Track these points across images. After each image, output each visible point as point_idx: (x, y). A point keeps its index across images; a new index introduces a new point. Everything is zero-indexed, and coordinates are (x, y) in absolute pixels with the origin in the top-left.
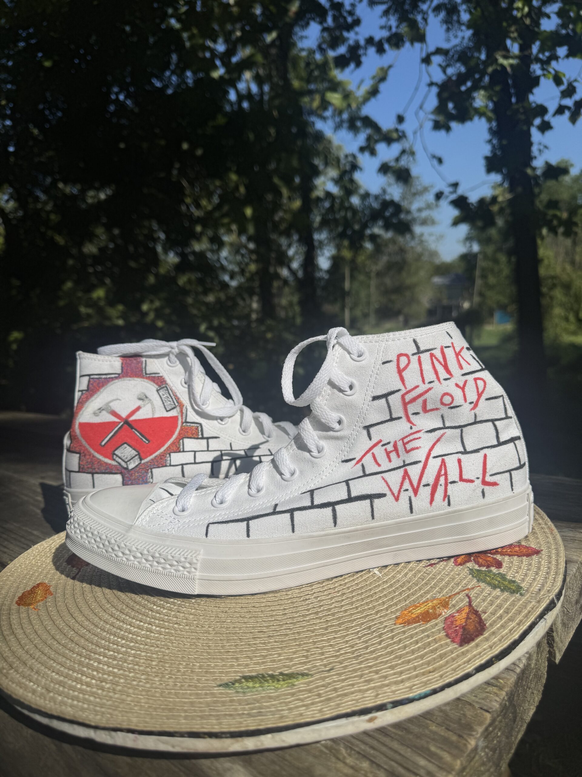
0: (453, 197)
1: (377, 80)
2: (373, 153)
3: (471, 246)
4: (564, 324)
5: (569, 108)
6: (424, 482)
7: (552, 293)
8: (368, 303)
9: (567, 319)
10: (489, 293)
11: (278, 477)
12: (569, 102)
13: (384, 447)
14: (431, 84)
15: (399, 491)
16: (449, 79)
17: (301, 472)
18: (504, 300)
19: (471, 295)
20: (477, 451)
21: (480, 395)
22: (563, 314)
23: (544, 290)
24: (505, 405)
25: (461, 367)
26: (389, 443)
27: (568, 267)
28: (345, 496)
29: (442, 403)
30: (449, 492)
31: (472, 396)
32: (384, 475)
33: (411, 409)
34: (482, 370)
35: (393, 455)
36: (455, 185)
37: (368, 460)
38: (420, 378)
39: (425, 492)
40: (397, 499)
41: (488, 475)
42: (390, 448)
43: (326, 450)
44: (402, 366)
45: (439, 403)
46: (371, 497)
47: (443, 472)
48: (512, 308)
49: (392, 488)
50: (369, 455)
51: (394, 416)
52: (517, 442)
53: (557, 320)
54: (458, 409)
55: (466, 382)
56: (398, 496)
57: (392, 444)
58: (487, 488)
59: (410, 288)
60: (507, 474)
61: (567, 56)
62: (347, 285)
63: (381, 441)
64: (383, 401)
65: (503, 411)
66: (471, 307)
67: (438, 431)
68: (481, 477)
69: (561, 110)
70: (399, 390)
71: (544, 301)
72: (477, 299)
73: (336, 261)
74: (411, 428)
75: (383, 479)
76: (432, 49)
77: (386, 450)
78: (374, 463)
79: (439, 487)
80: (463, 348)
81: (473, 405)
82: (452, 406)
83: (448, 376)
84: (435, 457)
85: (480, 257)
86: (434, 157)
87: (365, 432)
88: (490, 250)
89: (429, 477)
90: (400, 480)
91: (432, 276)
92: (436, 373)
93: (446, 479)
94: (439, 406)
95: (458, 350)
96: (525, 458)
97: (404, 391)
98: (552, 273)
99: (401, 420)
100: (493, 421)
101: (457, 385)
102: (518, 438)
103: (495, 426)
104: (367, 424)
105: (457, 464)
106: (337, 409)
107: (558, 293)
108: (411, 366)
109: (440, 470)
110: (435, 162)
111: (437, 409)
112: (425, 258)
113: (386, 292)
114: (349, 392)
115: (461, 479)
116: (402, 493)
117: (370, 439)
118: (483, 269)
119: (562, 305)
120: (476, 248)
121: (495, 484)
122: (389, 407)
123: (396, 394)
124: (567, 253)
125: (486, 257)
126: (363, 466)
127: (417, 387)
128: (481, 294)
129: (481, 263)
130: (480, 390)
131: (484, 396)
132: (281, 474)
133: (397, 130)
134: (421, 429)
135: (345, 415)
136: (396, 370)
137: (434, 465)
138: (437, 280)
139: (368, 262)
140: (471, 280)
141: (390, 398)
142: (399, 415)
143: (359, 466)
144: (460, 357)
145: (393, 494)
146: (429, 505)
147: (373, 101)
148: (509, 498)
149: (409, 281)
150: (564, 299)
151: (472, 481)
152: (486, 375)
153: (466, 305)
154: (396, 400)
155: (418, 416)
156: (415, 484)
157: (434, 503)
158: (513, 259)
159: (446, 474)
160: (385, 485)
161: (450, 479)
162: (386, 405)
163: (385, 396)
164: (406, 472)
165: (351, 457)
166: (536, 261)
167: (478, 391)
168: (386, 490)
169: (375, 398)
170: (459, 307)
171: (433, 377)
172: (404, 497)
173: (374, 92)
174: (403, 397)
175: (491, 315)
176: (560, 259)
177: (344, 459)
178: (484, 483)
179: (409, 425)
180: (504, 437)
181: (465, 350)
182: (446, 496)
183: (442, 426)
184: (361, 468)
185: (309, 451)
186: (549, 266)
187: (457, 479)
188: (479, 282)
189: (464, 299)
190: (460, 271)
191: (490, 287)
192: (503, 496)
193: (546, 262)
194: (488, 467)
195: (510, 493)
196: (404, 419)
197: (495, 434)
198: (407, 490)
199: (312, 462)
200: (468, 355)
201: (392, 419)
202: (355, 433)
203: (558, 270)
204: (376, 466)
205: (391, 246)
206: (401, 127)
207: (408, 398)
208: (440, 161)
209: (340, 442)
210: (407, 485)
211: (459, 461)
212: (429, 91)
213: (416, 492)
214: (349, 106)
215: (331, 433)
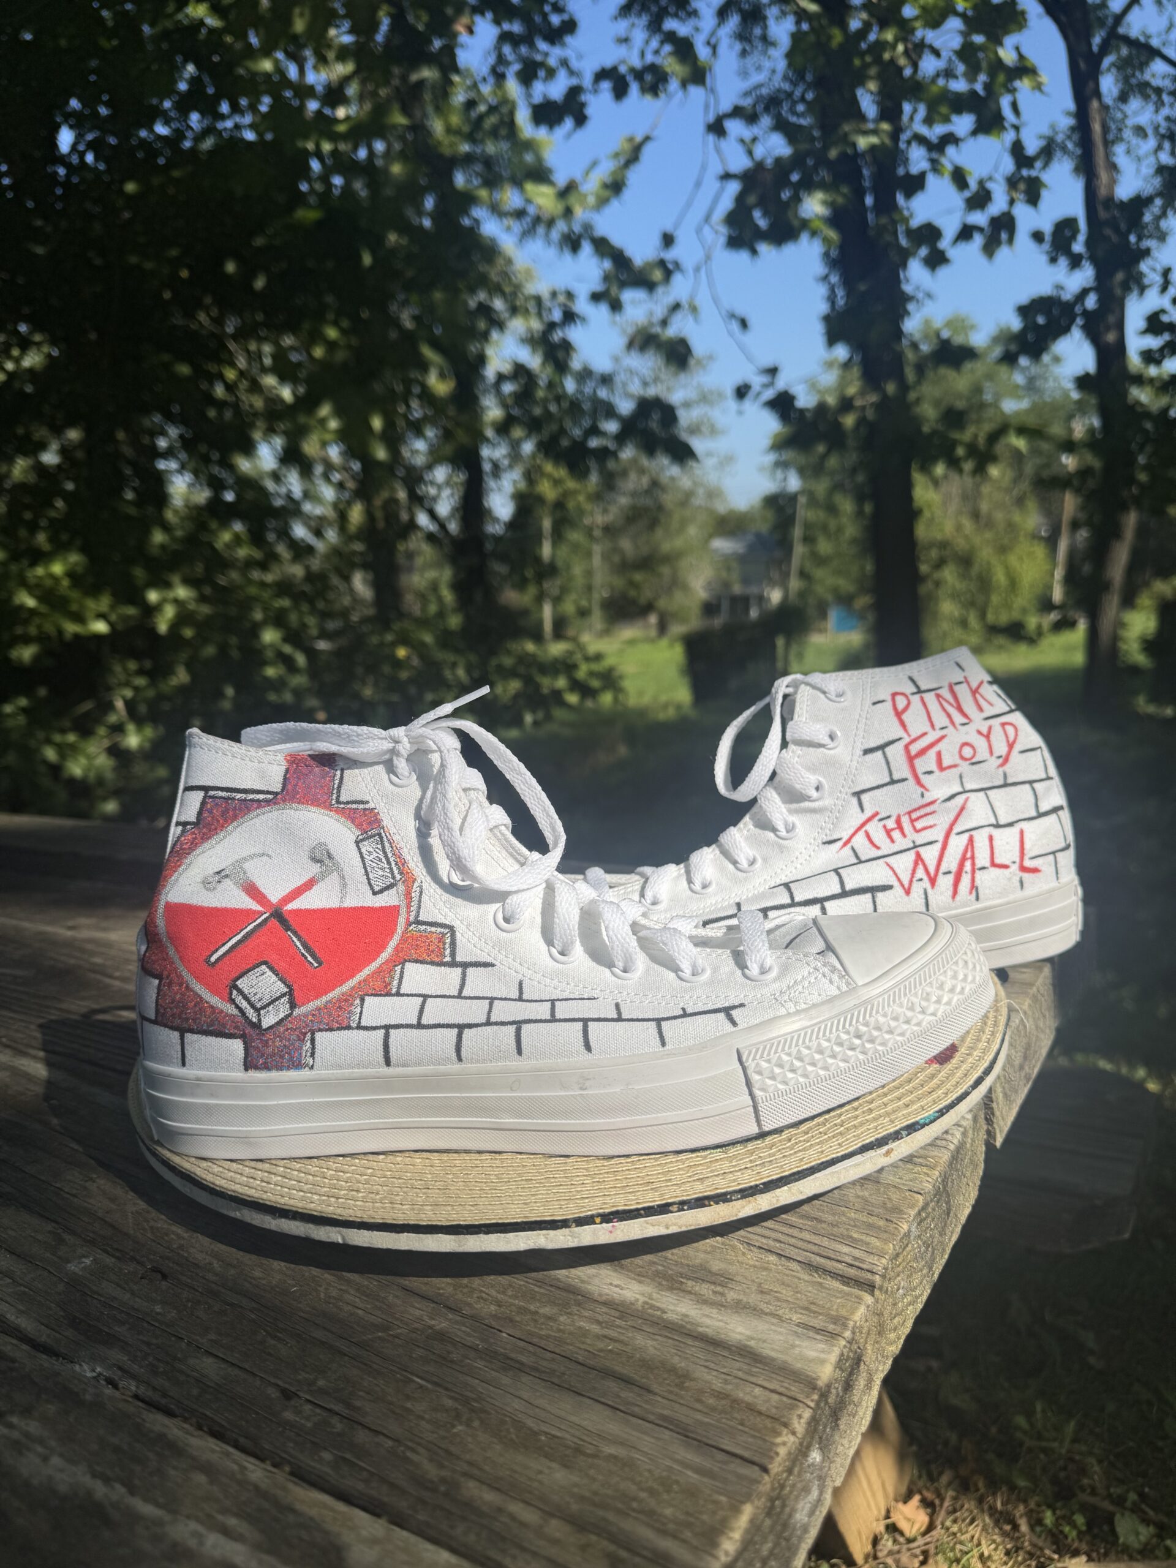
0: (769, 394)
1: (622, 161)
2: (616, 306)
3: (785, 479)
4: (958, 633)
5: (980, 229)
6: (943, 868)
7: (936, 575)
8: (589, 588)
9: (964, 623)
10: (819, 573)
11: (731, 867)
12: (979, 218)
13: (882, 823)
14: (727, 176)
15: (911, 881)
16: (759, 166)
17: (765, 860)
18: (846, 585)
19: (786, 575)
20: (1011, 824)
21: (1011, 746)
22: (956, 614)
23: (924, 568)
24: (1044, 761)
25: (981, 709)
26: (889, 817)
27: (968, 525)
28: (837, 889)
29: (962, 758)
30: (978, 882)
31: (1001, 748)
32: (888, 860)
33: (921, 765)
34: (1011, 711)
35: (896, 834)
36: (773, 371)
37: (860, 841)
38: (928, 724)
39: (945, 882)
40: (908, 892)
41: (1026, 858)
42: (891, 824)
43: (800, 829)
44: (900, 707)
45: (957, 756)
46: (872, 890)
47: (969, 855)
48: (863, 601)
49: (901, 877)
50: (861, 833)
51: (896, 777)
52: (1060, 813)
53: (945, 626)
54: (981, 765)
55: (990, 728)
56: (909, 888)
57: (893, 819)
58: (1026, 876)
59: (670, 559)
60: (1051, 857)
61: (975, 133)
62: (546, 550)
63: (877, 814)
64: (879, 754)
65: (1043, 768)
66: (785, 598)
67: (958, 797)
68: (1018, 860)
69: (966, 233)
70: (900, 739)
71: (924, 589)
72: (795, 584)
73: (526, 503)
74: (922, 795)
75: (888, 865)
76: (726, 106)
77: (885, 827)
78: (870, 846)
79: (964, 875)
80: (982, 683)
81: (1001, 760)
82: (974, 760)
83: (965, 721)
84: (959, 834)
85: (802, 500)
86: (732, 316)
87: (855, 800)
88: (821, 487)
89: (951, 862)
90: (911, 865)
91: (711, 536)
92: (949, 716)
93: (973, 864)
94: (958, 761)
95: (974, 685)
96: (1071, 838)
97: (907, 740)
98: (939, 537)
99: (906, 783)
100: (1031, 782)
101: (979, 732)
102: (1061, 808)
103: (1034, 790)
104: (858, 789)
105: (987, 842)
106: (813, 769)
107: (949, 575)
108: (912, 707)
109: (966, 851)
110: (735, 326)
111: (955, 766)
112: (699, 500)
113: (625, 567)
114: (832, 745)
115: (994, 864)
116: (915, 885)
117: (862, 810)
118: (807, 526)
119: (955, 596)
120: (794, 483)
121: (1035, 870)
122: (888, 763)
123: (896, 745)
124: (965, 497)
125: (813, 501)
126: (853, 849)
127: (924, 734)
128: (803, 574)
129: (804, 513)
130: (1011, 739)
131: (1018, 747)
132: (735, 863)
133: (662, 263)
134: (935, 797)
135: (824, 777)
136: (892, 713)
137: (957, 844)
138: (722, 545)
139: (588, 507)
140: (785, 544)
141: (888, 750)
142: (904, 776)
143: (847, 850)
144: (977, 696)
145: (902, 885)
146: (950, 899)
147: (615, 204)
148: (1054, 890)
149: (666, 547)
150: (960, 586)
151: (1006, 867)
152: (1018, 718)
153: (775, 596)
154: (896, 753)
155: (930, 777)
156: (932, 871)
157: (958, 898)
158: (868, 508)
159: (973, 858)
160: (891, 873)
161: (979, 864)
162: (883, 761)
163: (882, 747)
164: (918, 855)
165: (835, 837)
166: (910, 513)
167: (1008, 741)
168: (892, 881)
169: (867, 752)
170: (761, 599)
171: (945, 721)
172: (917, 889)
173: (615, 187)
174: (907, 747)
175: (823, 615)
176: (953, 508)
177: (826, 839)
178: (1023, 869)
179: (919, 790)
180: (1044, 807)
181: (985, 685)
182: (974, 887)
183: (960, 789)
184: (851, 853)
185: (774, 830)
186: (932, 520)
187: (987, 864)
188: (799, 550)
189: (773, 583)
190: (764, 528)
191: (821, 561)
192: (1046, 887)
193: (927, 514)
194: (1027, 846)
195: (1054, 884)
196: (911, 781)
197: (1033, 800)
198: (921, 880)
199: (781, 847)
200: (991, 692)
201: (893, 782)
202: (839, 803)
203: (949, 527)
204: (874, 849)
205: (633, 476)
206: (670, 255)
207: (914, 749)
208: (744, 324)
209: (818, 816)
210: (920, 873)
211: (991, 838)
212: (722, 190)
213: (933, 881)
214: (568, 212)
215: (806, 804)
